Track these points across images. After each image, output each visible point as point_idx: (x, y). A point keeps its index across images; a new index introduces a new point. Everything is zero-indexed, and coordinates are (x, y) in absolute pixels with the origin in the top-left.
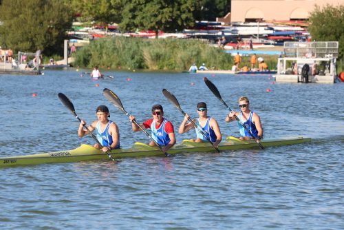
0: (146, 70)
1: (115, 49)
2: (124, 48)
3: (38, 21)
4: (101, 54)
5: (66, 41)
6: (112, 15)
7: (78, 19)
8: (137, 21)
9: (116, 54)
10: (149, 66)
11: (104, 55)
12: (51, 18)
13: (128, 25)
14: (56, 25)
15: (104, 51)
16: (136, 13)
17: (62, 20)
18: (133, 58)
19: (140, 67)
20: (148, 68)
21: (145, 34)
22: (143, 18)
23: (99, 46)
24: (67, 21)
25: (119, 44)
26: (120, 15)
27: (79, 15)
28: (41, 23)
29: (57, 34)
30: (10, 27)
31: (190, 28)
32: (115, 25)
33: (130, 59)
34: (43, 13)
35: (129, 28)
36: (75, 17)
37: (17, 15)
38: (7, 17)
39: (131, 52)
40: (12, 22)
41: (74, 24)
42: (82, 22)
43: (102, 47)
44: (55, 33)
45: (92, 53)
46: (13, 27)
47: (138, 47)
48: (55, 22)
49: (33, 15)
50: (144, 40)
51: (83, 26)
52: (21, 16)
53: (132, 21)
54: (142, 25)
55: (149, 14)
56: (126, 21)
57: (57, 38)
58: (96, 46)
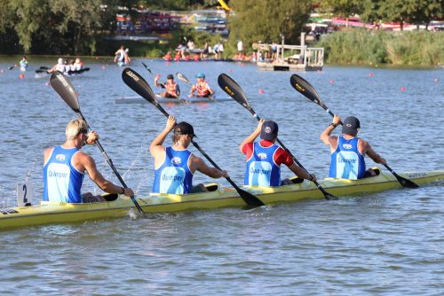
0: (389, 65)
1: (355, 42)
2: (366, 41)
3: (274, 13)
4: (341, 47)
5: (303, 34)
6: (353, 6)
7: (316, 10)
8: (380, 12)
9: (356, 47)
10: (393, 60)
11: (343, 48)
12: (287, 9)
13: (370, 17)
14: (292, 16)
15: (344, 44)
16: (379, 4)
17: (299, 11)
18: (375, 52)
19: (383, 62)
20: (391, 62)
21: (389, 26)
22: (387, 8)
23: (338, 39)
24: (304, 12)
25: (360, 37)
26: (362, 5)
27: (317, 6)
28: (277, 15)
29: (293, 26)
30: (244, 19)
31: (438, 19)
32: (357, 16)
33: (371, 53)
34: (279, 4)
35: (371, 19)
36: (312, 8)
37: (250, 7)
38: (241, 9)
39: (373, 46)
40: (246, 13)
41: (313, 15)
42: (321, 12)
43: (341, 40)
44: (292, 26)
45: (331, 46)
46: (247, 19)
47: (381, 39)
48: (292, 13)
49: (268, 6)
50: (388, 33)
51: (321, 18)
52: (255, 8)
53: (375, 11)
54: (385, 16)
55: (393, 5)
56: (368, 12)
57: (293, 30)
58: (335, 39)
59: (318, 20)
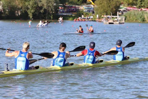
0: (145, 22)
1: (135, 15)
2: (138, 14)
3: (109, 5)
4: (130, 16)
5: (118, 12)
6: (134, 3)
7: (122, 4)
8: (142, 5)
9: (135, 16)
10: (147, 20)
11: (131, 17)
12: (113, 4)
13: (139, 6)
14: (114, 7)
15: (131, 15)
16: (142, 2)
17: (117, 5)
18: (141, 18)
19: (144, 21)
20: (146, 21)
21: (145, 9)
22: (145, 4)
23: (129, 14)
24: (118, 5)
25: (136, 13)
26: (137, 3)
27: (122, 3)
28: (110, 6)
29: (115, 10)
30: (99, 8)
32: (135, 6)
33: (140, 18)
34: (110, 3)
35: (140, 7)
36: (121, 4)
37: (101, 4)
38: (98, 4)
39: (140, 16)
40: (100, 6)
41: (121, 6)
42: (124, 5)
43: (130, 14)
44: (114, 10)
45: (127, 16)
46: (100, 8)
47: (143, 14)
48: (114, 6)
49: (107, 3)
50: (145, 12)
51: (124, 7)
52: (103, 4)
53: (141, 5)
54: (144, 6)
55: (146, 3)
56: (139, 5)
57: (115, 11)
58: (128, 14)
59: (123, 8)
